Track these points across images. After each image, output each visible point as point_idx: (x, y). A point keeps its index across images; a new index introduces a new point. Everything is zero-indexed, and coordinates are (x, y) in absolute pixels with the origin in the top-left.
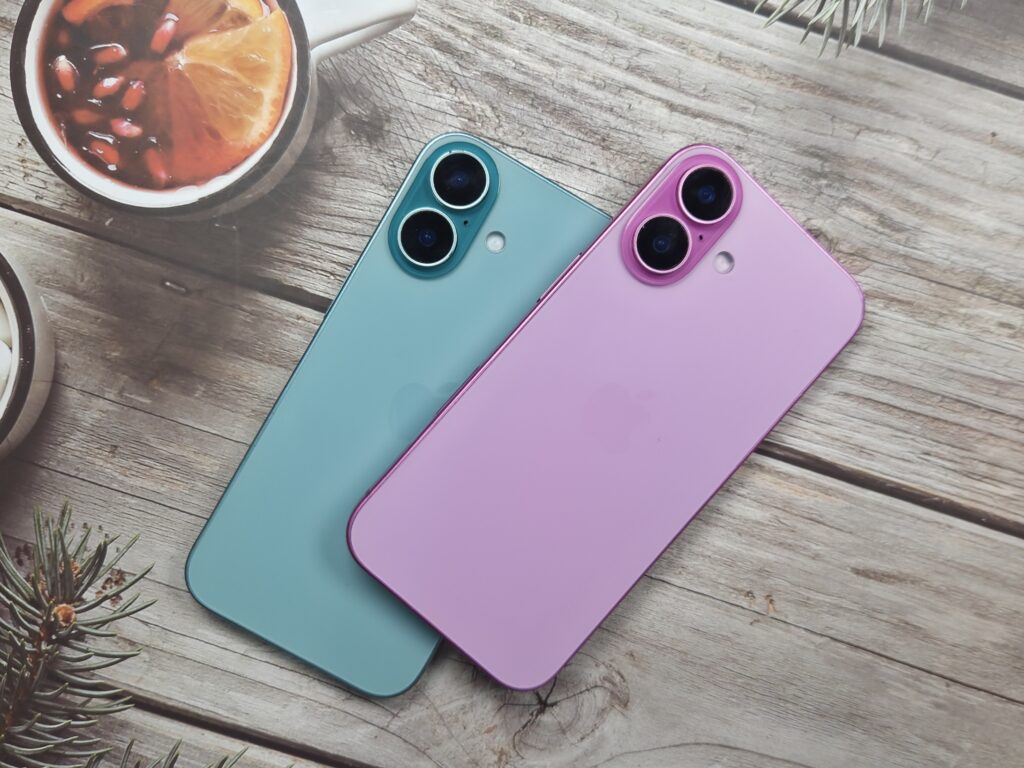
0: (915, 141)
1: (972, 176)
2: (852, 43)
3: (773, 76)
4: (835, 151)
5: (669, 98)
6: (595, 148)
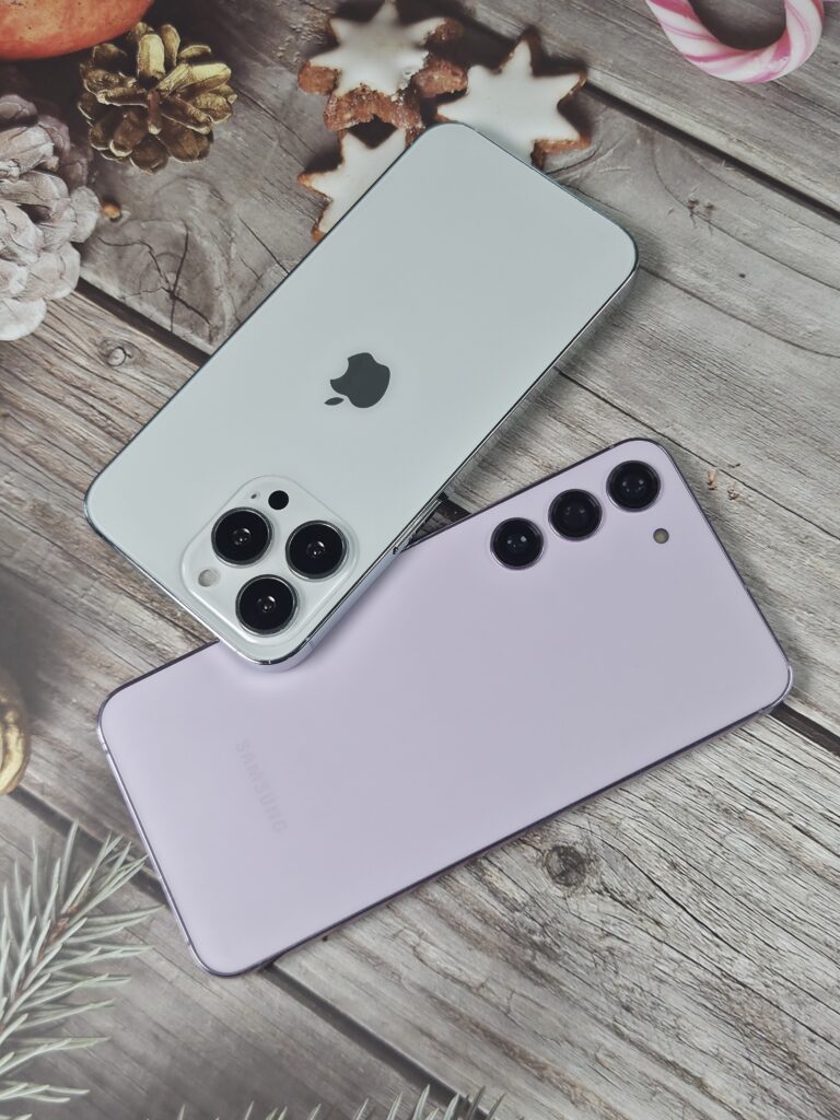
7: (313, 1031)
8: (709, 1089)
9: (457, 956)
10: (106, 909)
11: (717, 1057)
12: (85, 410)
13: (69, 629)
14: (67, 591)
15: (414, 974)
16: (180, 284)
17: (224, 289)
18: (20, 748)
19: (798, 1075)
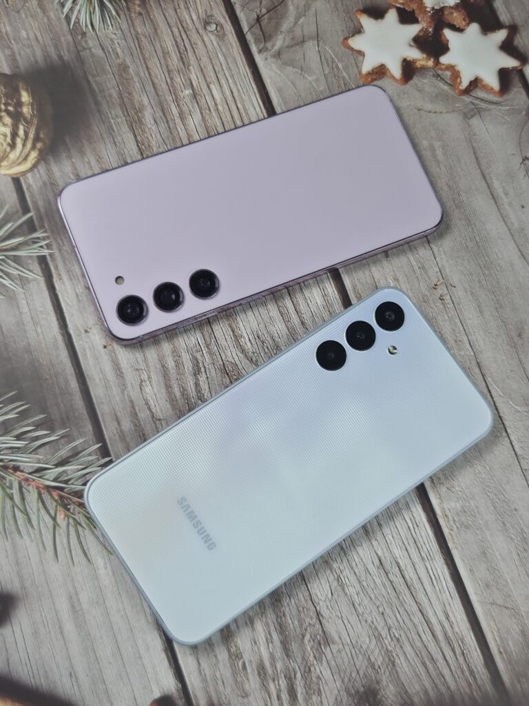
0: (141, 386)
7: (68, 381)
9: (159, 399)
10: (17, 260)
12: (179, 40)
13: (96, 129)
14: (108, 111)
15: (134, 393)
16: (265, 16)
17: (284, 34)
18: (33, 162)
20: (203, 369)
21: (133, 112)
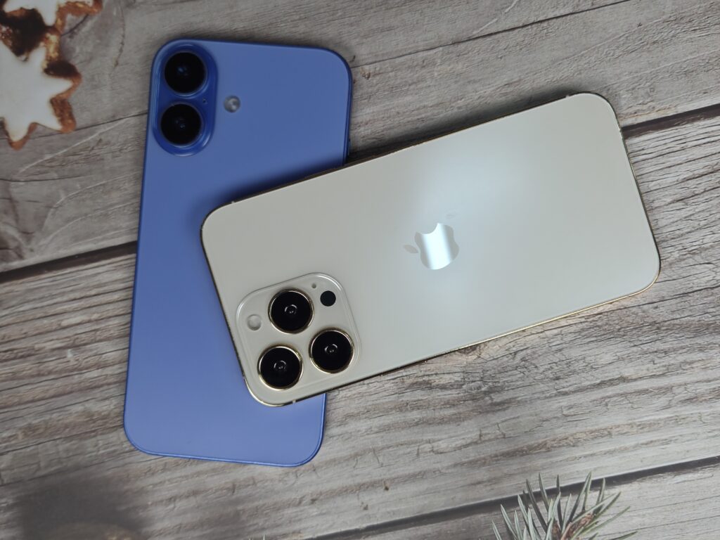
0: (438, 453)
1: (385, 451)
2: (522, 496)
3: (564, 442)
4: (489, 415)
5: (629, 384)
6: (661, 319)
8: (630, 378)
11: (620, 359)
13: (109, 472)
14: (88, 456)
15: (446, 461)
19: (664, 330)
20: (426, 378)
21: (92, 425)
